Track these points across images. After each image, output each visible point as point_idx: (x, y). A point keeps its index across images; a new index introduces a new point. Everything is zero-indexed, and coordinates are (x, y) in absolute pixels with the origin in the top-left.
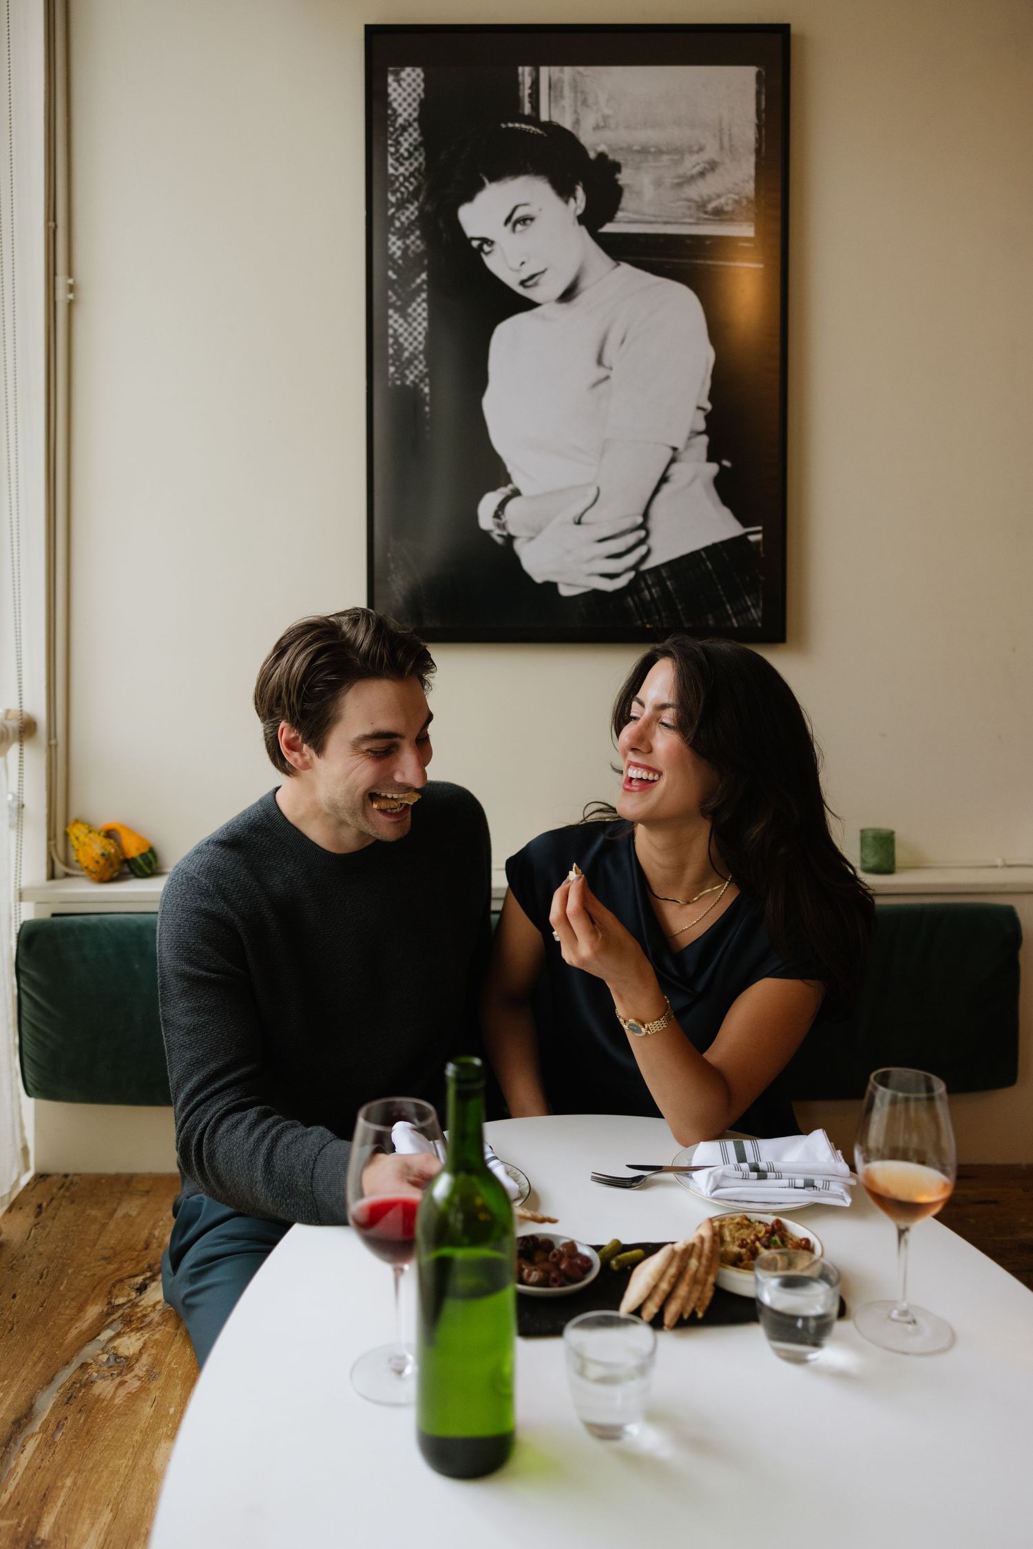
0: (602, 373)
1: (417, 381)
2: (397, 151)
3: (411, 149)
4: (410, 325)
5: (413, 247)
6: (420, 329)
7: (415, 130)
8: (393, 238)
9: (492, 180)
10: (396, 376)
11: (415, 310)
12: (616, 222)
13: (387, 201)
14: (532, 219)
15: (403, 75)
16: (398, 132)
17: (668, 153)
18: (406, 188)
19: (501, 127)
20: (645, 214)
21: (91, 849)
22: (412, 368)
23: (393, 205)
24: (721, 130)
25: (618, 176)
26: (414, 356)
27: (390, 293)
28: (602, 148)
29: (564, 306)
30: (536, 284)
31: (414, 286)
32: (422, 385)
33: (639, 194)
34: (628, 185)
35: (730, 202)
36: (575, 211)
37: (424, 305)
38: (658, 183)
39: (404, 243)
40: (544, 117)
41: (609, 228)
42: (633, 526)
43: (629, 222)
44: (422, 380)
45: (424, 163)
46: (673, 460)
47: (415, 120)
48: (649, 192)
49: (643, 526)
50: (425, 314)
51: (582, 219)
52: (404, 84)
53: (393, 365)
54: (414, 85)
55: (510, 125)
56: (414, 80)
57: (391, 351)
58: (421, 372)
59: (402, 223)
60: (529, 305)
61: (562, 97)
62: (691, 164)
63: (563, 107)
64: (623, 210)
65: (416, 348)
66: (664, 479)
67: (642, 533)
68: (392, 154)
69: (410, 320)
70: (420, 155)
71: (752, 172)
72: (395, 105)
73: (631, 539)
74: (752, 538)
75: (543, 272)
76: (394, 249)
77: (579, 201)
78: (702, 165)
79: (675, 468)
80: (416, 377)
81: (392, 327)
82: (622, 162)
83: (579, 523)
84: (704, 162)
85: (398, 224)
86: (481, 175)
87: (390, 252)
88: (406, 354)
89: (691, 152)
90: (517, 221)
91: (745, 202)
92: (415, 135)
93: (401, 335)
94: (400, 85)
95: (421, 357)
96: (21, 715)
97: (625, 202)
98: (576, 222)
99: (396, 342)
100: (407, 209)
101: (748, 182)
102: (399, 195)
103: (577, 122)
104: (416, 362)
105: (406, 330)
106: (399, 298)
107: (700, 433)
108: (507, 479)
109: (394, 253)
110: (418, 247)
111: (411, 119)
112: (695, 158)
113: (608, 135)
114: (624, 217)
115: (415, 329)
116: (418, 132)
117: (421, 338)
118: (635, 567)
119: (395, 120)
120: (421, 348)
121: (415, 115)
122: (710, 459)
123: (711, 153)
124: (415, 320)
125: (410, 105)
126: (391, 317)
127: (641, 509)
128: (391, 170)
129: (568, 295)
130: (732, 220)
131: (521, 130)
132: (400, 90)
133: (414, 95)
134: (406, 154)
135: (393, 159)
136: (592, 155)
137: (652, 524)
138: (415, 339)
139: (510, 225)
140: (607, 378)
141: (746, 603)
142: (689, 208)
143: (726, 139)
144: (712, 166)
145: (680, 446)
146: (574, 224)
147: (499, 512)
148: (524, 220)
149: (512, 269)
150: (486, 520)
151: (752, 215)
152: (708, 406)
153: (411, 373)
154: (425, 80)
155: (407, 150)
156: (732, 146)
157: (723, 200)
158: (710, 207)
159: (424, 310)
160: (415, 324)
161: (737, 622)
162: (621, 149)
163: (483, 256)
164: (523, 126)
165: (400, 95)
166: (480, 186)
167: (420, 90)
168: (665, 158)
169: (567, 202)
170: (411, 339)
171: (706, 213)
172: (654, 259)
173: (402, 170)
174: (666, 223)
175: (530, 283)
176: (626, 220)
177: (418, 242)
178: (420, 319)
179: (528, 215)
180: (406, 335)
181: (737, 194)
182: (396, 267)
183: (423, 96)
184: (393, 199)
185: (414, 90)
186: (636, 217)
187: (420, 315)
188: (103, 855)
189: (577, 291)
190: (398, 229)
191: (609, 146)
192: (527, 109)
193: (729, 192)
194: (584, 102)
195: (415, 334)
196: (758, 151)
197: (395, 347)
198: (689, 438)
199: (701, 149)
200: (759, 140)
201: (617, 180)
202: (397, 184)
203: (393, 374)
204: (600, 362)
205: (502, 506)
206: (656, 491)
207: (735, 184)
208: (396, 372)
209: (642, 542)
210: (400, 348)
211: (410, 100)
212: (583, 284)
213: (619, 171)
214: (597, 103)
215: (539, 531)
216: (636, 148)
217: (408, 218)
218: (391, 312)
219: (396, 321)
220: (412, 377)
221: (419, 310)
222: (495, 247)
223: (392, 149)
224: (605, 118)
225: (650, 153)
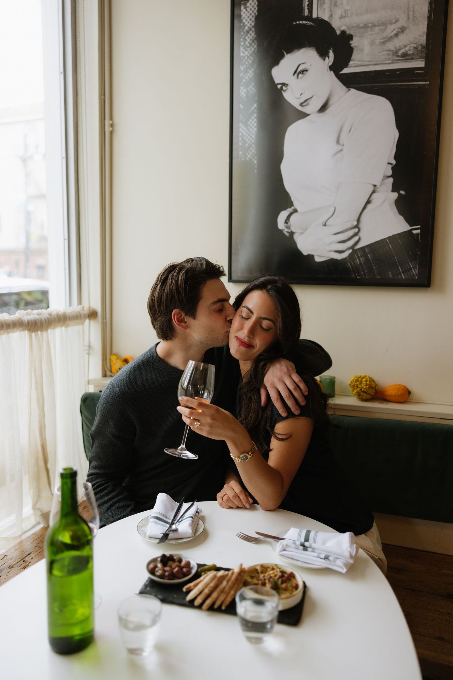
0: (339, 147)
1: (251, 158)
2: (245, 44)
3: (251, 42)
4: (249, 130)
5: (251, 92)
7: (253, 32)
8: (242, 88)
9: (288, 53)
10: (242, 156)
11: (251, 123)
12: (349, 67)
14: (307, 71)
15: (248, 4)
16: (245, 34)
17: (378, 26)
18: (248, 62)
19: (293, 24)
20: (364, 61)
22: (249, 151)
23: (242, 72)
24: (408, 9)
25: (351, 42)
26: (250, 146)
27: (240, 115)
28: (344, 28)
29: (321, 114)
30: (308, 104)
31: (251, 111)
32: (253, 160)
33: (362, 50)
34: (356, 46)
35: (412, 48)
36: (329, 63)
37: (255, 120)
38: (372, 43)
39: (247, 90)
40: (314, 16)
41: (345, 71)
42: (352, 226)
43: (356, 66)
44: (253, 158)
45: (256, 48)
46: (374, 192)
47: (253, 27)
48: (367, 49)
49: (357, 226)
50: (255, 125)
51: (331, 68)
52: (248, 9)
53: (241, 150)
54: (253, 9)
55: (298, 22)
56: (253, 6)
57: (240, 144)
58: (253, 153)
60: (304, 115)
61: (324, 3)
62: (391, 30)
63: (325, 9)
64: (353, 61)
65: (251, 142)
66: (368, 202)
67: (356, 230)
68: (242, 46)
69: (249, 128)
70: (255, 44)
71: (425, 30)
72: (244, 20)
73: (351, 233)
74: (415, 232)
75: (311, 98)
76: (242, 93)
77: (330, 58)
78: (397, 30)
79: (374, 195)
80: (251, 156)
81: (241, 132)
82: (353, 34)
83: (325, 225)
84: (398, 28)
85: (244, 81)
86: (283, 51)
88: (247, 145)
89: (391, 24)
90: (299, 72)
91: (420, 48)
92: (253, 34)
93: (245, 136)
94: (246, 10)
95: (253, 146)
97: (354, 56)
98: (329, 69)
99: (243, 139)
100: (249, 72)
101: (422, 36)
102: (245, 66)
103: (331, 16)
104: (251, 149)
105: (247, 133)
106: (244, 117)
107: (389, 177)
108: (291, 204)
109: (242, 95)
110: (253, 91)
111: (251, 27)
112: (393, 27)
113: (347, 20)
114: (354, 64)
115: (251, 132)
116: (254, 32)
117: (253, 137)
118: (352, 247)
119: (244, 28)
120: (253, 141)
121: (253, 24)
122: (393, 191)
123: (402, 23)
124: (251, 127)
125: (251, 19)
127: (356, 218)
128: (242, 54)
129: (323, 108)
130: (412, 59)
131: (303, 24)
132: (246, 13)
133: (253, 14)
134: (248, 45)
135: (242, 48)
136: (338, 33)
137: (361, 225)
138: (251, 137)
139: (296, 75)
140: (342, 150)
141: (410, 266)
142: (389, 55)
143: (411, 13)
144: (403, 30)
145: (378, 184)
146: (327, 71)
147: (287, 221)
148: (303, 72)
149: (296, 98)
150: (281, 225)
151: (424, 55)
152: (394, 162)
153: (249, 154)
154: (258, 6)
155: (249, 43)
156: (414, 17)
157: (407, 48)
158: (400, 53)
159: (255, 122)
160: (251, 130)
161: (404, 276)
162: (353, 27)
163: (283, 92)
164: (304, 22)
165: (246, 15)
166: (282, 57)
167: (255, 11)
168: (377, 28)
169: (324, 60)
170: (249, 137)
171: (398, 56)
172: (368, 85)
173: (246, 53)
174: (375, 65)
175: (305, 104)
176: (354, 65)
177: (253, 89)
178: (253, 127)
179: (305, 69)
180: (247, 135)
181: (416, 44)
182: (242, 102)
183: (257, 14)
184: (242, 68)
185: (253, 11)
186: (360, 63)
187: (253, 125)
189: (328, 106)
190: (243, 84)
191: (347, 26)
192: (306, 13)
193: (411, 43)
194: (335, 5)
195: (251, 134)
196: (429, 18)
197: (242, 142)
198: (383, 180)
199: (397, 21)
200: (430, 12)
201: (351, 44)
202: (244, 61)
204: (338, 142)
205: (288, 217)
206: (364, 208)
207: (415, 38)
208: (242, 154)
209: (356, 234)
210: (245, 142)
211: (251, 17)
212: (331, 102)
213: (352, 39)
214: (342, 4)
215: (306, 229)
216: (361, 25)
217: (249, 77)
218: (241, 125)
220: (249, 156)
221: (253, 123)
222: (289, 87)
223: (242, 43)
224: (346, 11)
225: (368, 27)
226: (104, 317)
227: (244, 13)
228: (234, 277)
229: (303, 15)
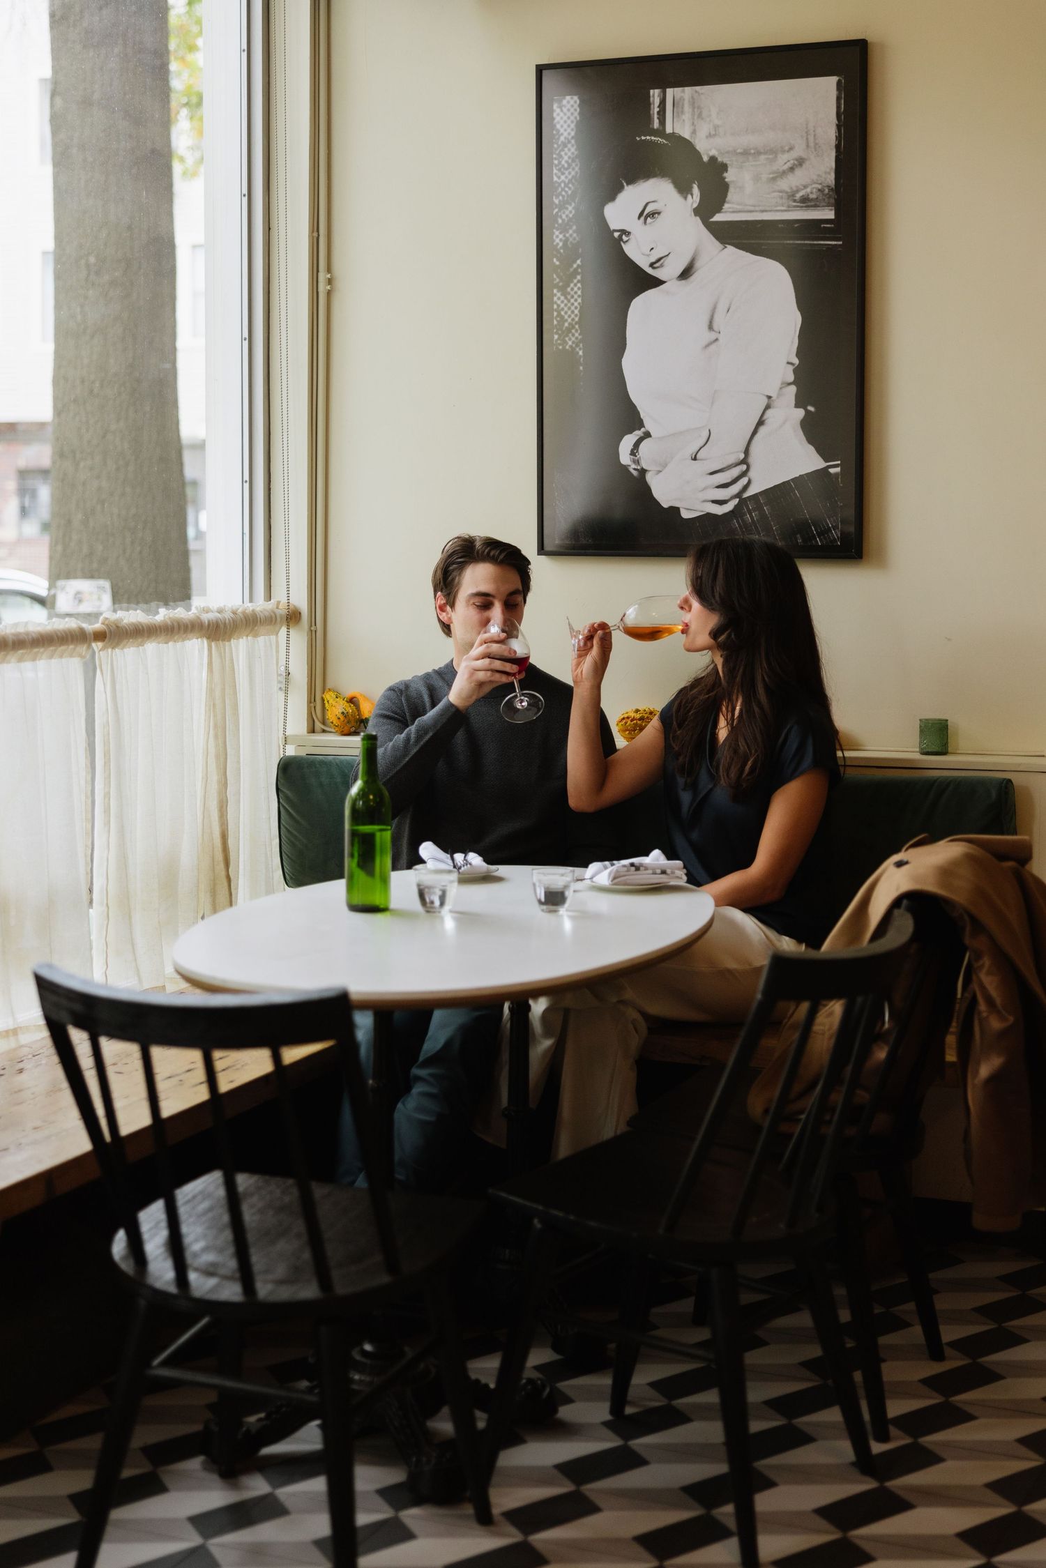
0: (713, 336)
1: (574, 346)
2: (560, 163)
3: (570, 161)
4: (569, 301)
5: (571, 239)
6: (576, 304)
7: (573, 146)
8: (557, 233)
9: (628, 184)
10: (559, 342)
11: (572, 289)
13: (553, 202)
14: (659, 213)
15: (565, 102)
16: (560, 148)
17: (765, 153)
18: (566, 192)
19: (637, 139)
20: (747, 205)
21: (336, 709)
22: (570, 335)
23: (556, 207)
24: (807, 132)
25: (725, 175)
26: (572, 326)
27: (555, 276)
28: (713, 152)
29: (683, 282)
30: (662, 266)
31: (571, 270)
32: (578, 349)
33: (742, 188)
34: (733, 182)
35: (814, 190)
36: (692, 204)
37: (579, 285)
38: (757, 179)
39: (564, 236)
40: (669, 130)
41: (718, 218)
42: (737, 462)
43: (733, 212)
44: (577, 346)
45: (579, 171)
46: (768, 407)
47: (573, 138)
48: (749, 187)
49: (744, 461)
50: (580, 292)
51: (697, 212)
52: (565, 110)
53: (557, 333)
54: (572, 110)
55: (643, 138)
56: (572, 106)
57: (555, 322)
58: (577, 338)
59: (563, 220)
60: (657, 282)
61: (682, 112)
62: (784, 161)
63: (684, 120)
64: (728, 203)
65: (573, 320)
66: (761, 422)
67: (744, 467)
68: (556, 166)
69: (569, 297)
70: (576, 165)
71: (833, 165)
72: (558, 126)
73: (735, 472)
74: (832, 470)
75: (667, 255)
76: (557, 241)
77: (694, 197)
78: (792, 162)
79: (769, 413)
80: (573, 342)
81: (556, 303)
82: (728, 162)
83: (694, 459)
84: (793, 160)
85: (560, 221)
86: (621, 180)
87: (555, 244)
88: (566, 324)
89: (783, 151)
90: (647, 215)
91: (827, 191)
92: (573, 150)
93: (563, 309)
94: (562, 111)
95: (577, 326)
96: (288, 606)
97: (730, 196)
98: (693, 214)
99: (559, 314)
100: (567, 208)
101: (829, 173)
102: (561, 198)
103: (694, 132)
104: (573, 331)
105: (566, 305)
106: (561, 280)
107: (790, 384)
108: (640, 424)
109: (558, 244)
110: (574, 239)
111: (570, 137)
112: (785, 157)
113: (718, 141)
114: (730, 208)
115: (573, 304)
116: (575, 147)
117: (576, 312)
118: (738, 495)
119: (559, 139)
120: (577, 319)
121: (573, 134)
122: (798, 405)
123: (799, 151)
124: (572, 297)
125: (569, 126)
126: (555, 295)
127: (742, 448)
128: (555, 179)
129: (686, 274)
130: (816, 206)
131: (651, 142)
132: (562, 114)
133: (572, 118)
134: (566, 165)
135: (557, 170)
136: (705, 159)
137: (751, 460)
138: (573, 312)
139: (642, 218)
140: (717, 340)
141: (827, 525)
142: (782, 198)
143: (811, 139)
144: (800, 162)
145: (774, 395)
146: (691, 215)
147: (634, 452)
148: (653, 214)
149: (644, 255)
150: (625, 459)
151: (832, 201)
152: (796, 361)
153: (570, 339)
154: (580, 105)
155: (567, 162)
156: (816, 144)
157: (808, 190)
158: (798, 196)
159: (579, 289)
160: (572, 300)
161: (821, 540)
162: (728, 152)
163: (623, 244)
164: (653, 138)
165: (561, 118)
166: (620, 189)
167: (576, 114)
168: (762, 157)
169: (686, 198)
170: (569, 313)
171: (795, 201)
172: (751, 241)
173: (563, 178)
174: (762, 211)
175: (657, 265)
176: (731, 210)
177: (575, 235)
178: (576, 296)
179: (656, 210)
180: (566, 309)
181: (821, 184)
182: (559, 255)
183: (578, 118)
184: (556, 201)
185: (572, 114)
186: (739, 207)
187: (576, 293)
188: (343, 713)
189: (694, 270)
190: (560, 225)
191: (718, 150)
192: (656, 124)
193: (813, 183)
194: (700, 116)
195: (573, 308)
196: (838, 147)
197: (559, 319)
198: (781, 388)
199: (791, 149)
200: (838, 138)
201: (724, 178)
202: (560, 189)
203: (557, 340)
204: (711, 327)
205: (637, 445)
206: (755, 432)
207: (819, 176)
208: (559, 339)
209: (744, 474)
210: (563, 320)
211: (569, 122)
212: (698, 264)
213: (726, 170)
214: (710, 116)
215: (665, 465)
216: (739, 151)
217: (567, 216)
218: (555, 291)
219: (559, 299)
220: (570, 343)
221: (576, 289)
222: (631, 236)
223: (556, 162)
224: (716, 127)
225: (750, 154)
226: (313, 622)
227: (558, 115)
228: (548, 547)
229: (651, 126)
